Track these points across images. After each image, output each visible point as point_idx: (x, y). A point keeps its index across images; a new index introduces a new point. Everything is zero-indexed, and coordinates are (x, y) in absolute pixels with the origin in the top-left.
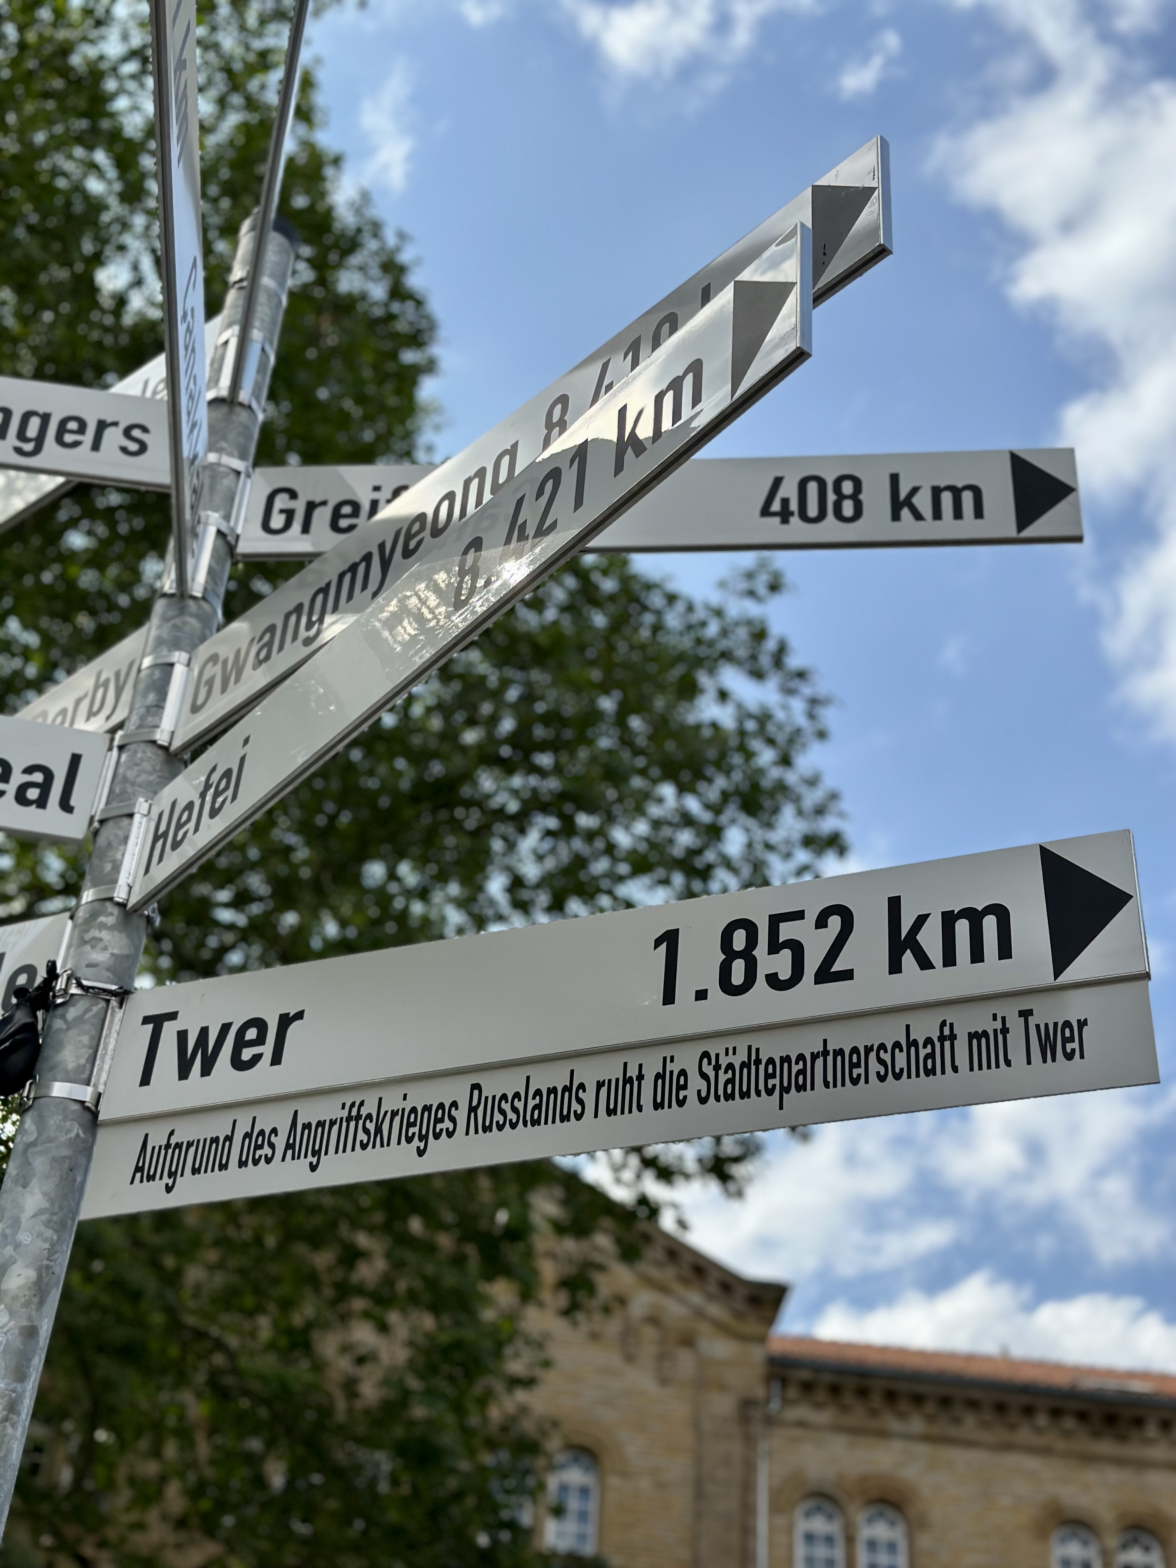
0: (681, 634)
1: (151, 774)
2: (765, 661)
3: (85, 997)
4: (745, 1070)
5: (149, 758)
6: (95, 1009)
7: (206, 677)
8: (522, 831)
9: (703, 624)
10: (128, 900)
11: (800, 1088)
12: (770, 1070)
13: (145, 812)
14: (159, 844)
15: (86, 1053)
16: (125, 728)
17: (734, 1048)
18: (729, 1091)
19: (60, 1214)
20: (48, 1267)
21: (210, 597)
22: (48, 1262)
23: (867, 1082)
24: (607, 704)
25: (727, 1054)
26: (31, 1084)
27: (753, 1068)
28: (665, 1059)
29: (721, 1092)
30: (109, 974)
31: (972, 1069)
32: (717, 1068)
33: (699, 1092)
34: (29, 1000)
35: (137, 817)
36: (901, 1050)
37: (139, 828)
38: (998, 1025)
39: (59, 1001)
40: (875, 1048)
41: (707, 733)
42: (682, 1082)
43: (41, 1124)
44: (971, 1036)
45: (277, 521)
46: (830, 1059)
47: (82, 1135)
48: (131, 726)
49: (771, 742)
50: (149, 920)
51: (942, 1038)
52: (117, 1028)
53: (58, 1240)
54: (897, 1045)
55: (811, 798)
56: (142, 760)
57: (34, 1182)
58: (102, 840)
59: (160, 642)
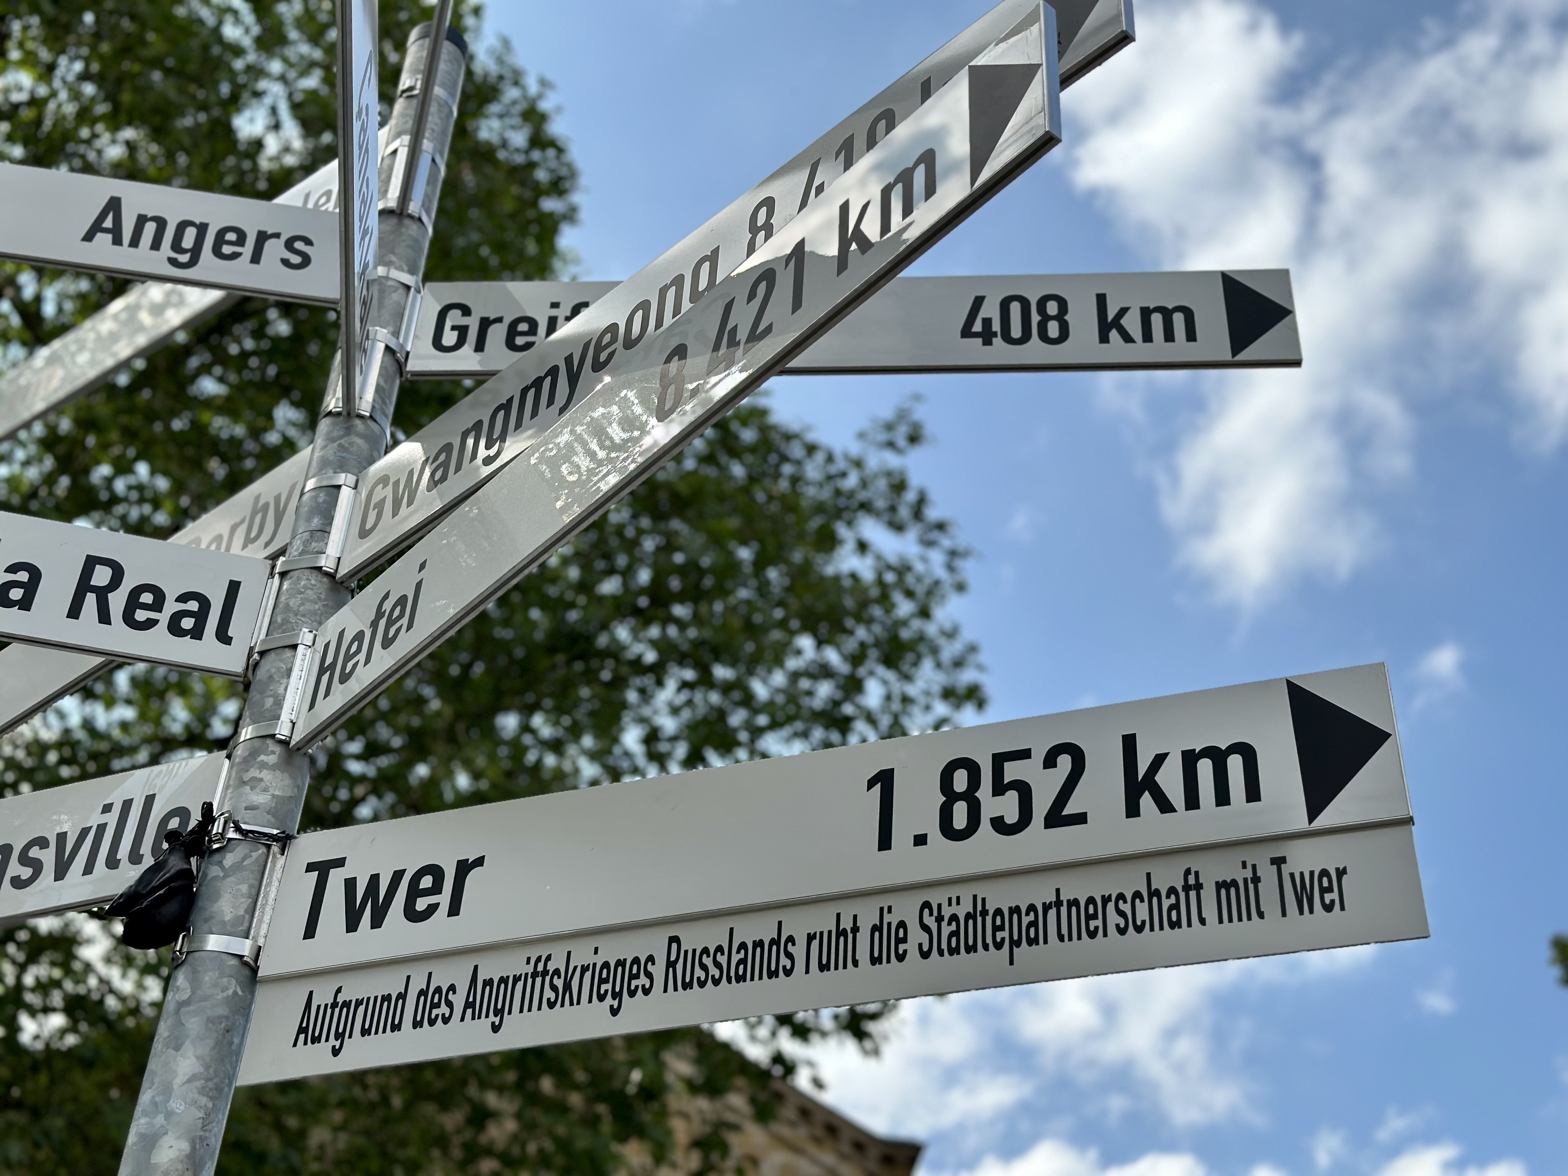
0: (821, 485)
1: (316, 603)
2: (904, 512)
3: (244, 842)
4: (971, 922)
5: (316, 586)
6: (255, 855)
7: (375, 499)
8: (660, 683)
9: (844, 475)
10: (291, 738)
11: (1032, 942)
12: (998, 922)
13: (310, 644)
14: (325, 678)
15: (246, 903)
16: (287, 555)
17: (958, 898)
18: (954, 945)
19: (216, 1080)
20: (202, 1139)
21: (377, 417)
22: (202, 1133)
23: (1105, 935)
24: (745, 554)
25: (950, 904)
26: (184, 937)
27: (979, 919)
28: (882, 909)
29: (944, 946)
30: (269, 817)
31: (1221, 921)
32: (939, 919)
33: (920, 945)
34: (183, 844)
35: (301, 648)
36: (1142, 901)
37: (303, 660)
38: (1249, 874)
39: (215, 846)
40: (1113, 898)
41: (847, 583)
42: (901, 935)
43: (195, 980)
44: (1219, 886)
45: (449, 338)
46: (1064, 910)
47: (240, 993)
48: (294, 551)
49: (910, 594)
50: (313, 760)
51: (1187, 888)
52: (279, 876)
53: (213, 1108)
54: (1137, 895)
55: (949, 651)
56: (306, 587)
57: (188, 1043)
58: (262, 673)
59: (324, 464)
